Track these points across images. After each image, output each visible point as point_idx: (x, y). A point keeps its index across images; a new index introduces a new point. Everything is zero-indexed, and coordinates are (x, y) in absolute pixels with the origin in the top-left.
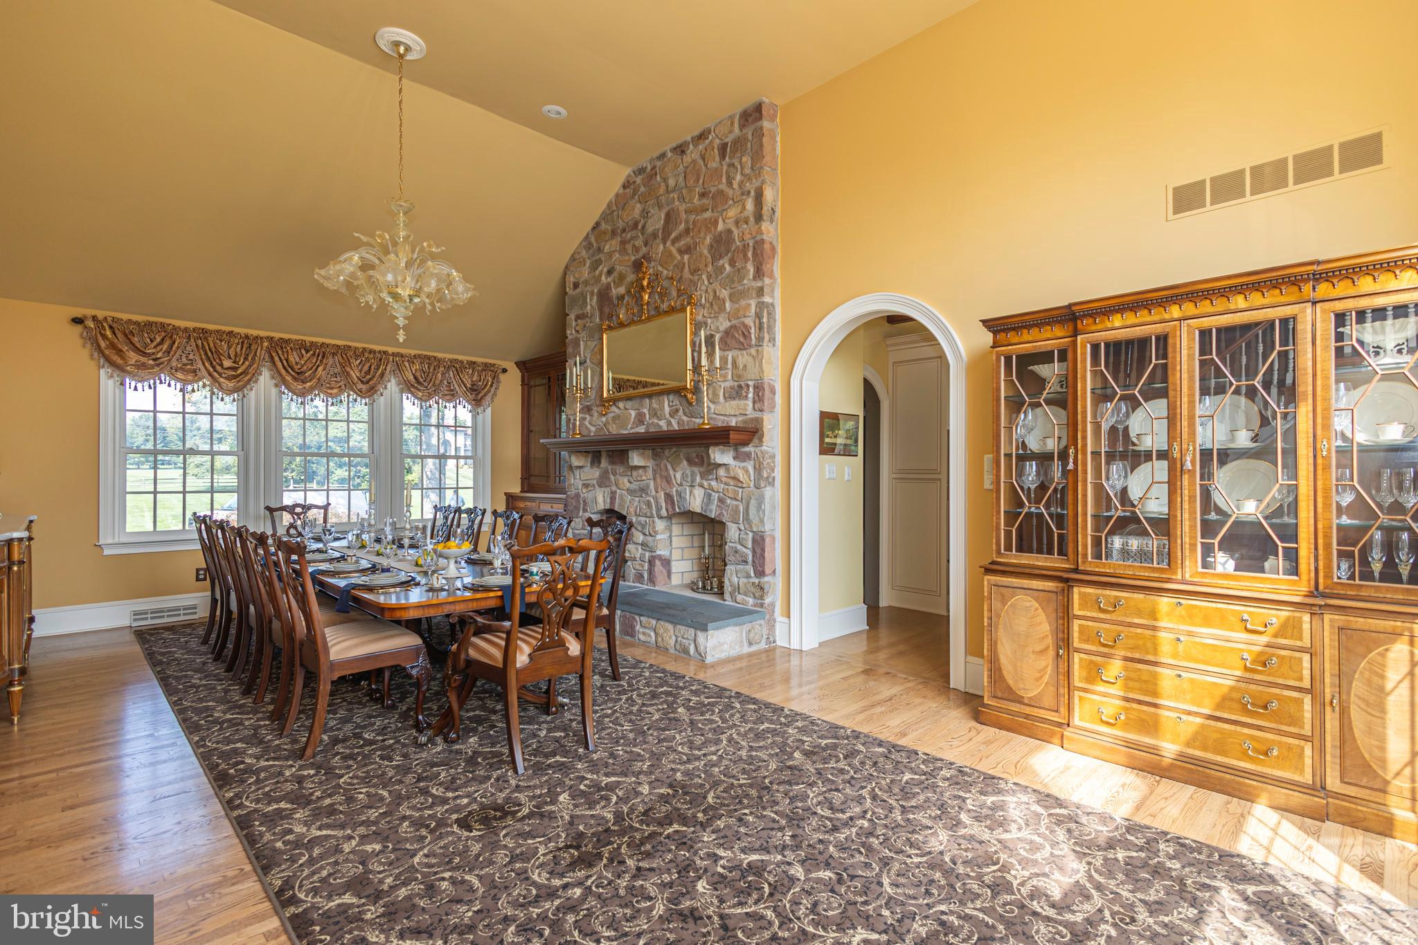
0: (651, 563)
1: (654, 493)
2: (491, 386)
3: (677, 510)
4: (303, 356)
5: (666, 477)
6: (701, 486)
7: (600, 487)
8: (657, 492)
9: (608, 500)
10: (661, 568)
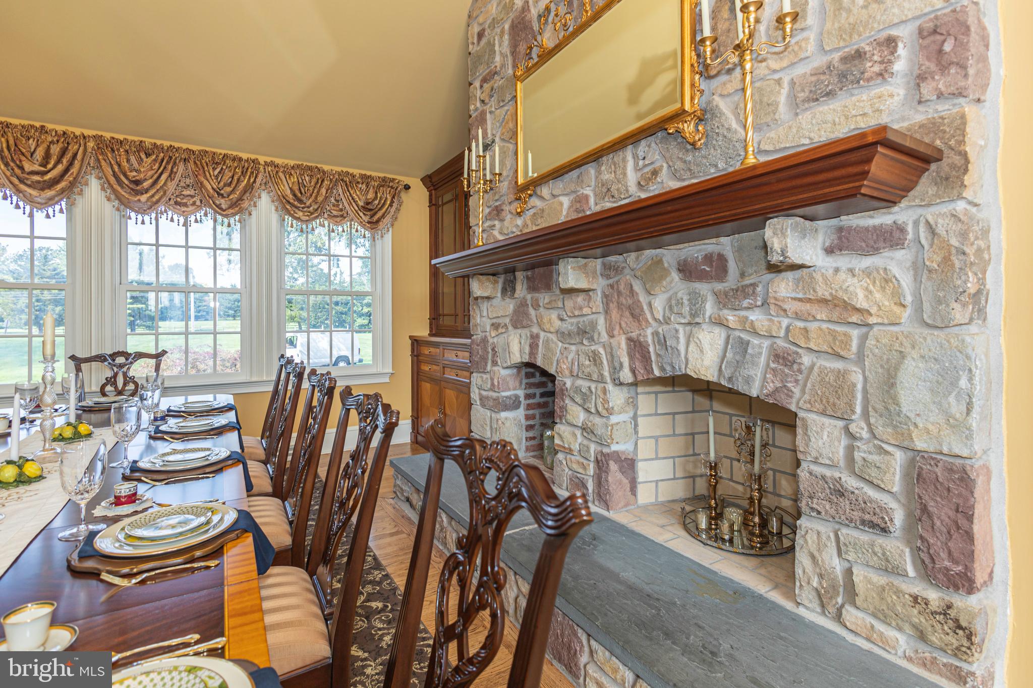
0: (601, 463)
1: (605, 337)
2: (391, 205)
3: (657, 373)
4: (142, 160)
5: (629, 308)
6: (720, 323)
7: (515, 327)
8: (612, 336)
9: (527, 349)
10: (619, 475)
